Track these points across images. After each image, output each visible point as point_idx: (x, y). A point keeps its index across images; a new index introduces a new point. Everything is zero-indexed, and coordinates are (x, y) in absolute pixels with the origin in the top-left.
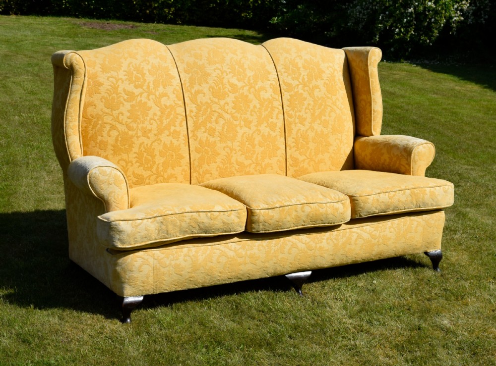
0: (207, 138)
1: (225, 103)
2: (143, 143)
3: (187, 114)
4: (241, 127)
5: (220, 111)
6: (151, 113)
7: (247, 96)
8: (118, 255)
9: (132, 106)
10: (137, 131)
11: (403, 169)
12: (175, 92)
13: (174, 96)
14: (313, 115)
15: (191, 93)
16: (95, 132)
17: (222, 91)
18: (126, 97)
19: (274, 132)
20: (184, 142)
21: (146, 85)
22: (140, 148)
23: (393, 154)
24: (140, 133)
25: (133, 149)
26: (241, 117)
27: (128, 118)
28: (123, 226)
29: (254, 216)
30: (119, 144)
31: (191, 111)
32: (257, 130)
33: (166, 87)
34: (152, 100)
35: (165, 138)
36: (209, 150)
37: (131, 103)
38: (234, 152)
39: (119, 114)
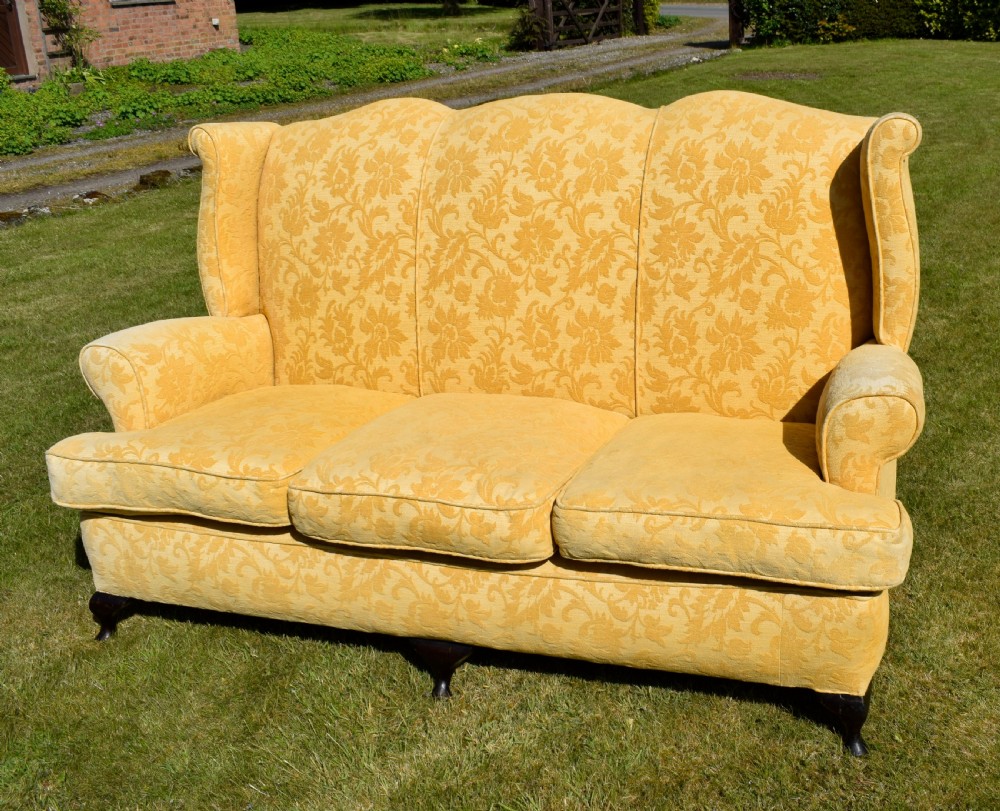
0: (452, 304)
2: (335, 301)
6: (351, 245)
7: (551, 223)
9: (321, 230)
10: (325, 278)
12: (403, 207)
13: (400, 214)
14: (714, 277)
17: (494, 209)
18: (314, 212)
19: (609, 307)
20: (407, 308)
24: (329, 283)
25: (318, 311)
26: (529, 268)
30: (298, 299)
31: (427, 248)
32: (565, 300)
33: (387, 196)
34: (355, 221)
35: (374, 299)
36: (455, 330)
37: (321, 224)
38: (508, 340)
39: (300, 243)
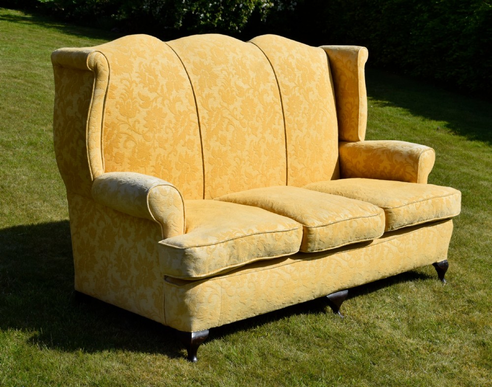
0: (219, 147)
1: (233, 109)
2: (160, 154)
3: (200, 121)
4: (249, 135)
5: (230, 117)
6: (166, 120)
7: (252, 100)
8: (187, 285)
9: (148, 113)
10: (154, 142)
11: (408, 177)
12: (187, 96)
13: (187, 100)
14: (308, 120)
15: (202, 98)
16: (110, 144)
17: (230, 94)
18: (141, 102)
19: (277, 139)
20: (198, 152)
21: (160, 88)
22: (157, 160)
23: (396, 160)
24: (156, 144)
25: (150, 162)
26: (248, 123)
27: (145, 126)
28: (199, 252)
29: (310, 234)
30: (136, 157)
31: (204, 118)
32: (263, 138)
33: (179, 91)
34: (167, 106)
36: (221, 161)
37: (147, 109)
38: (243, 162)
39: (135, 122)
